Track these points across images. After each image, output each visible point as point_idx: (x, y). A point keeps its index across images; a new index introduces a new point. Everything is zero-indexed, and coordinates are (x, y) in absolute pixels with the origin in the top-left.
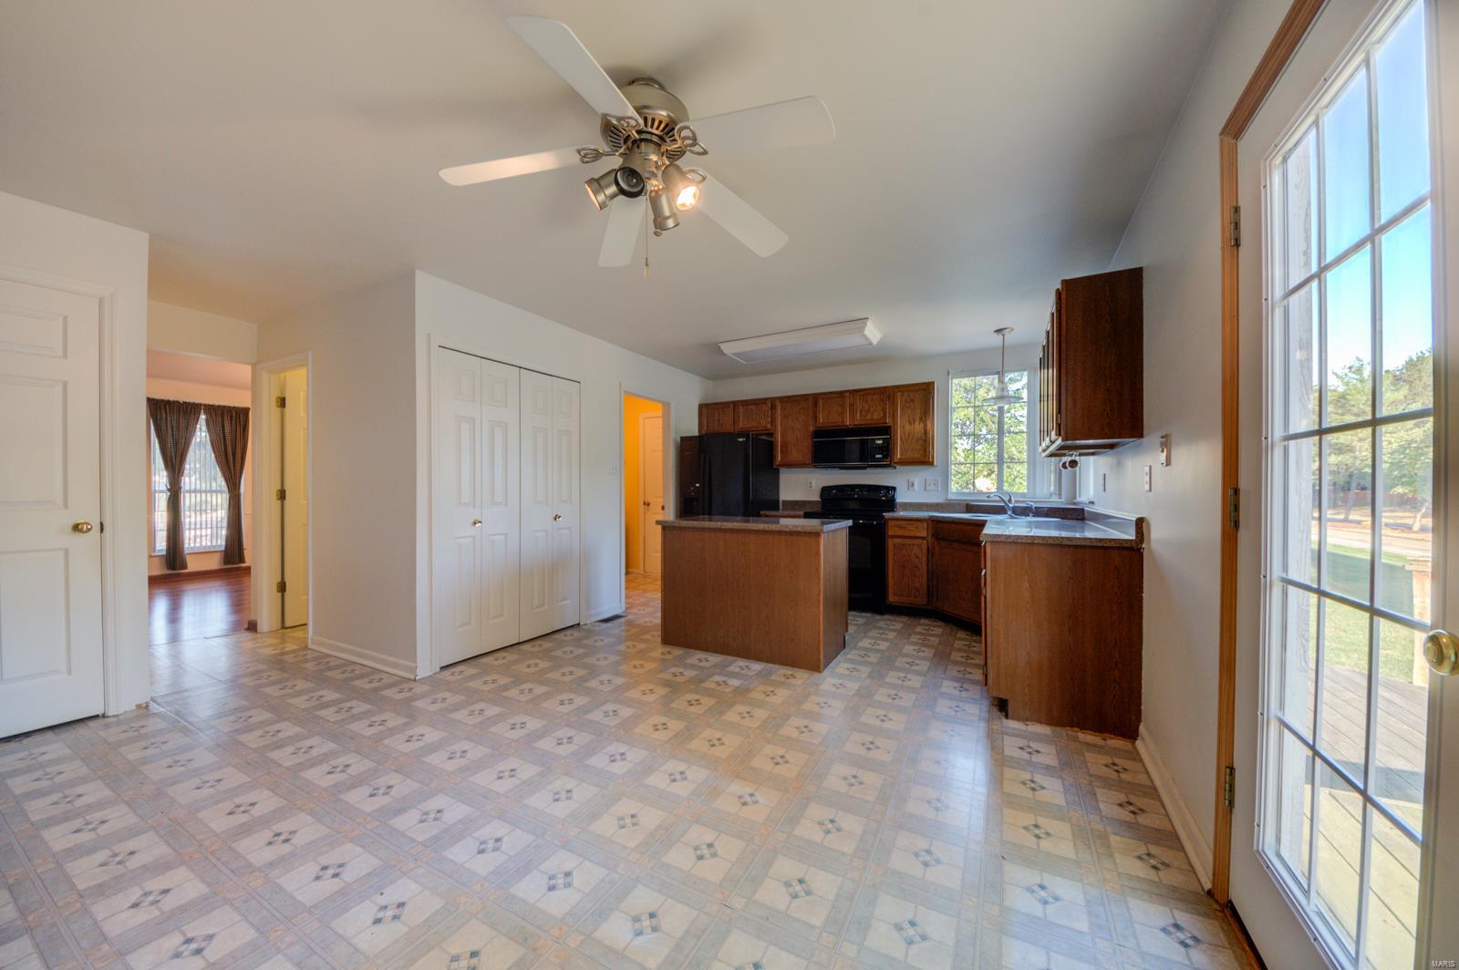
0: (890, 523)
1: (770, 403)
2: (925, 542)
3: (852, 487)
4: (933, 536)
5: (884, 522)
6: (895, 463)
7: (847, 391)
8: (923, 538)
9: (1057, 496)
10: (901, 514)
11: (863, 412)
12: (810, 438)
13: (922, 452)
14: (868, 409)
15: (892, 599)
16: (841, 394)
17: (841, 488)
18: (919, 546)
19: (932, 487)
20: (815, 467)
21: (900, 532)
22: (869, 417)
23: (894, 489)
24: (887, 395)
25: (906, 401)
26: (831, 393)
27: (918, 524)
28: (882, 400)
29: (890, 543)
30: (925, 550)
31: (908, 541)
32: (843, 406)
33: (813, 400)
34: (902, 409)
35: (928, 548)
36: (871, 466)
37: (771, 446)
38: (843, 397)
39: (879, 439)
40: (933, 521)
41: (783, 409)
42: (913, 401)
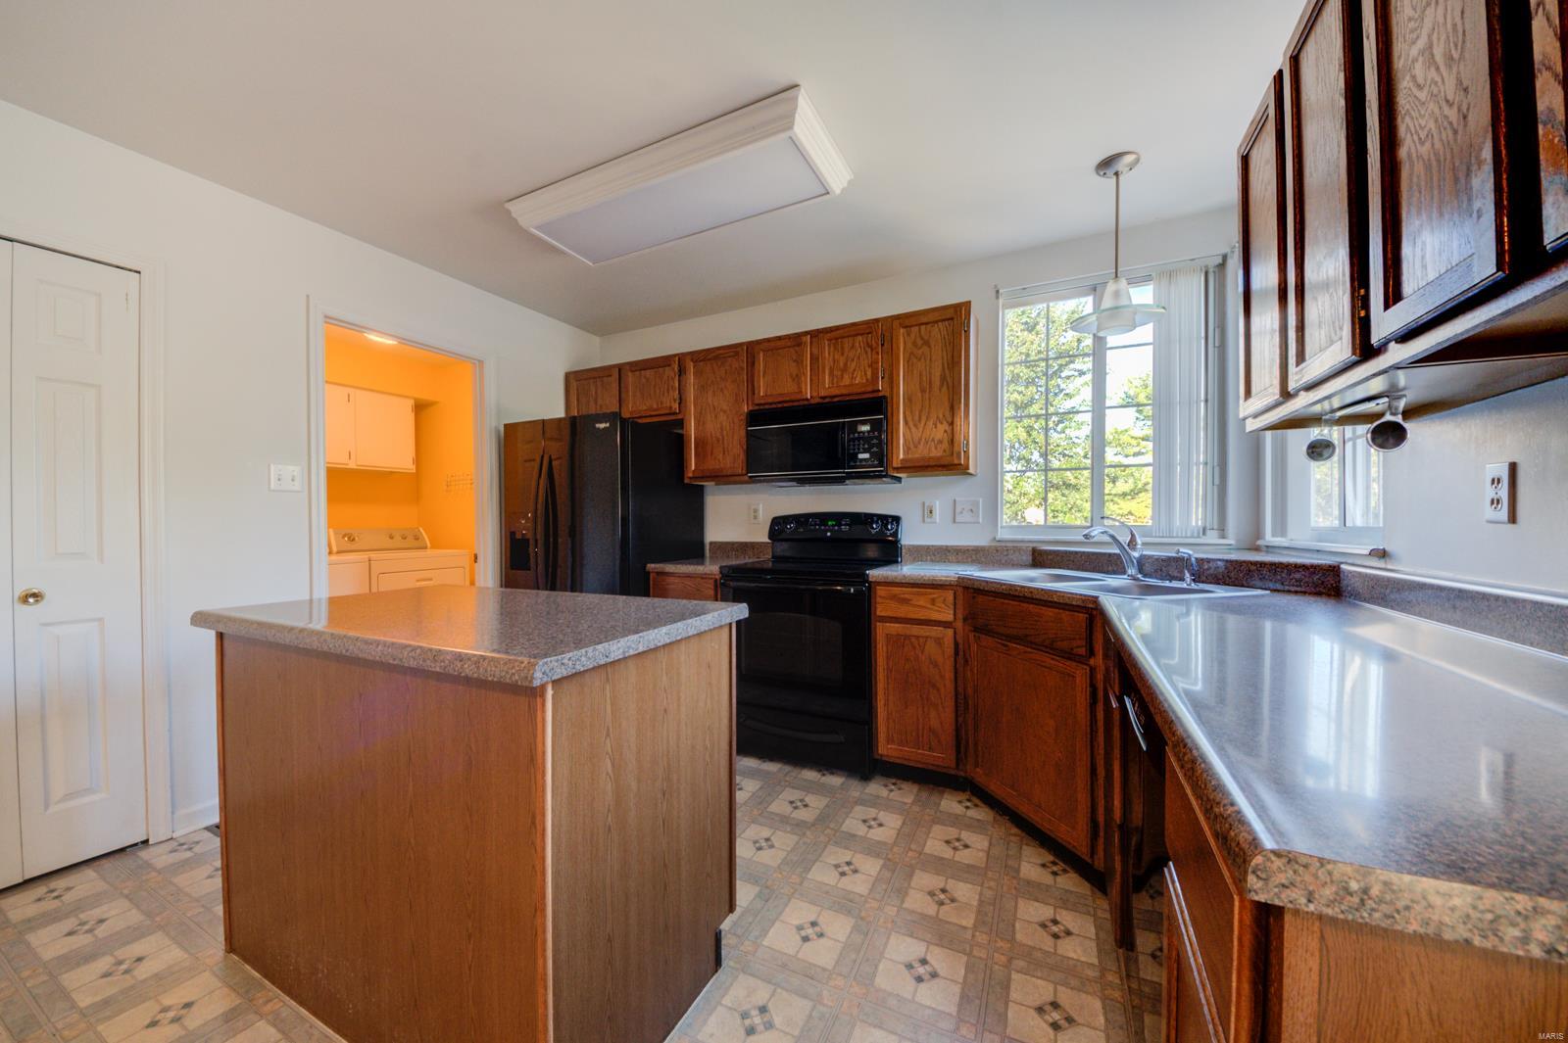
0: (881, 591)
1: (678, 364)
2: (950, 632)
3: (823, 517)
4: (965, 620)
5: (870, 588)
6: (897, 469)
7: (806, 333)
8: (946, 625)
9: (1215, 533)
10: (907, 570)
11: (837, 373)
12: (743, 427)
13: (946, 445)
14: (846, 364)
15: (885, 748)
16: (796, 340)
17: (801, 520)
18: (939, 641)
19: (966, 517)
20: (753, 480)
21: (903, 611)
22: (846, 381)
23: (897, 519)
24: (877, 334)
25: (915, 344)
26: (779, 338)
27: (935, 594)
28: (871, 347)
29: (882, 631)
30: (950, 650)
31: (916, 630)
32: (799, 362)
33: (749, 353)
34: (908, 361)
35: (956, 644)
36: (850, 476)
37: (680, 442)
38: (799, 345)
39: (864, 423)
40: (966, 588)
41: (698, 374)
42: (927, 343)
